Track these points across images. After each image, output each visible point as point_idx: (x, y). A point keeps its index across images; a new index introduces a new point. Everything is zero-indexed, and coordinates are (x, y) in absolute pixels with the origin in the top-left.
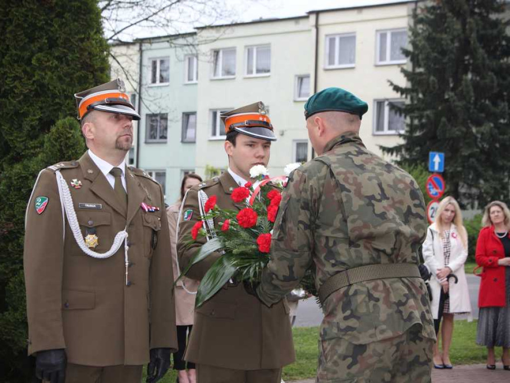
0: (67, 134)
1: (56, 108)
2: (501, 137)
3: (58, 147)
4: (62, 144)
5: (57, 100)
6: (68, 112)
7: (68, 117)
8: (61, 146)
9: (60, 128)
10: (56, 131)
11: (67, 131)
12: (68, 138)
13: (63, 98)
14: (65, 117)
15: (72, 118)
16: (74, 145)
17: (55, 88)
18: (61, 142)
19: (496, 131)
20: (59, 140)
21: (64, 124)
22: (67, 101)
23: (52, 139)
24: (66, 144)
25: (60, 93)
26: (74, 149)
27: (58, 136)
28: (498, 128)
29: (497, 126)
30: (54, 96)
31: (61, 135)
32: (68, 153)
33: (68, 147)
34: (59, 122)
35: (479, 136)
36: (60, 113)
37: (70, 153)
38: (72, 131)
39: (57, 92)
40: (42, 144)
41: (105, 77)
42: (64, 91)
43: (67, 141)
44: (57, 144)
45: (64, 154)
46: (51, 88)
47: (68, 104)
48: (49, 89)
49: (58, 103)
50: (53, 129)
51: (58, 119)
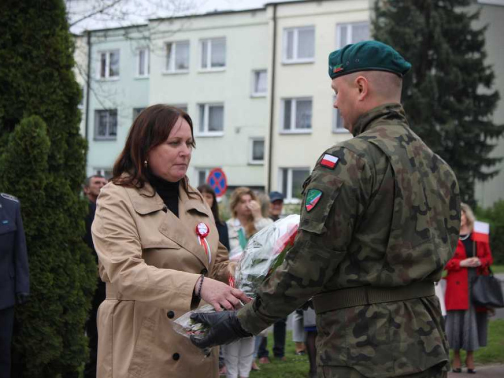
0: (32, 133)
1: (20, 106)
2: (465, 135)
3: (23, 146)
4: (27, 143)
5: (21, 98)
6: (33, 111)
7: (34, 116)
8: (26, 145)
9: (25, 127)
10: (21, 130)
11: (32, 130)
12: (34, 138)
13: (27, 96)
14: (30, 115)
15: (38, 117)
16: (39, 144)
17: (19, 85)
18: (26, 141)
19: (460, 129)
20: (24, 140)
21: (29, 122)
22: (32, 99)
23: (16, 138)
24: (31, 143)
25: (24, 91)
26: (39, 148)
27: (22, 135)
28: (463, 126)
29: (462, 124)
30: (18, 94)
31: (26, 134)
32: (33, 152)
33: (34, 146)
34: (24, 121)
35: (443, 134)
36: (24, 112)
37: (35, 152)
38: (38, 130)
39: (21, 89)
40: (6, 143)
41: (70, 74)
42: (28, 88)
43: (32, 140)
44: (22, 143)
45: (29, 154)
46: (15, 85)
47: (33, 102)
48: (12, 86)
49: (21, 102)
50: (18, 128)
51: (22, 118)
